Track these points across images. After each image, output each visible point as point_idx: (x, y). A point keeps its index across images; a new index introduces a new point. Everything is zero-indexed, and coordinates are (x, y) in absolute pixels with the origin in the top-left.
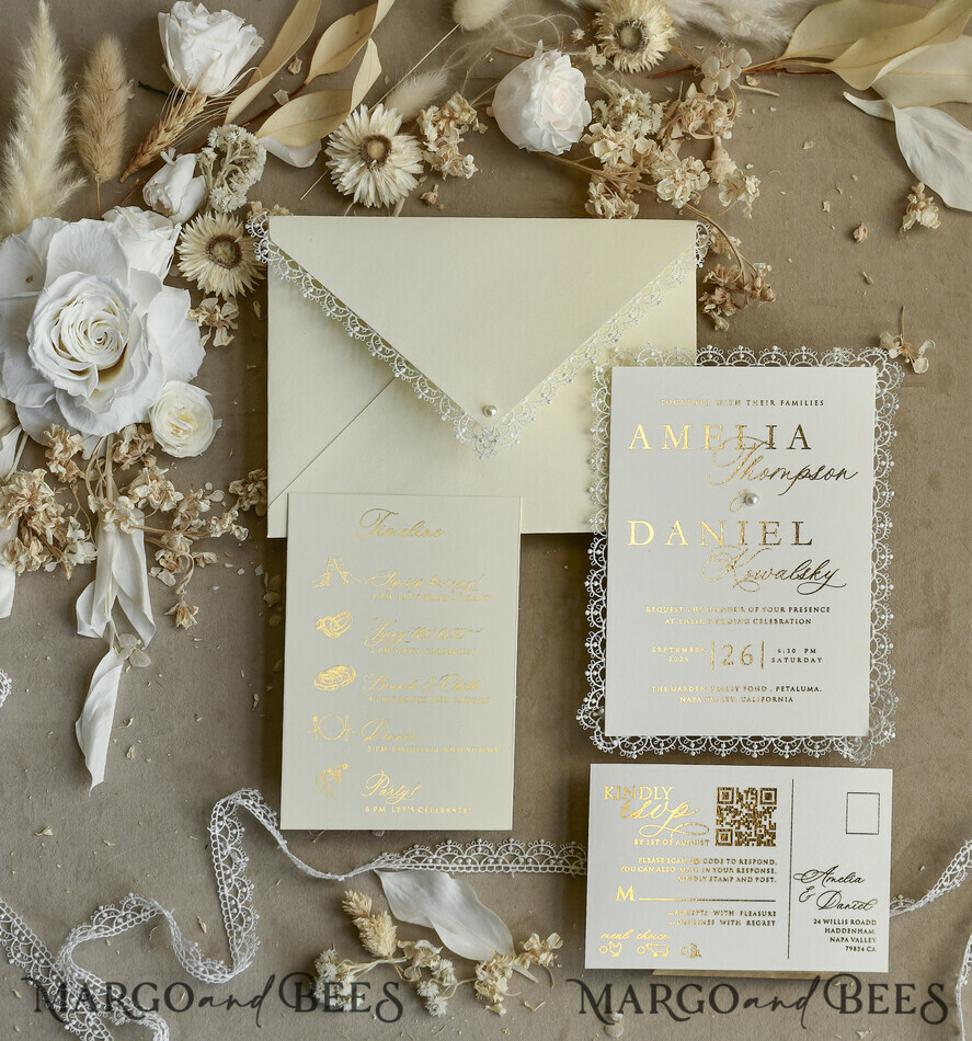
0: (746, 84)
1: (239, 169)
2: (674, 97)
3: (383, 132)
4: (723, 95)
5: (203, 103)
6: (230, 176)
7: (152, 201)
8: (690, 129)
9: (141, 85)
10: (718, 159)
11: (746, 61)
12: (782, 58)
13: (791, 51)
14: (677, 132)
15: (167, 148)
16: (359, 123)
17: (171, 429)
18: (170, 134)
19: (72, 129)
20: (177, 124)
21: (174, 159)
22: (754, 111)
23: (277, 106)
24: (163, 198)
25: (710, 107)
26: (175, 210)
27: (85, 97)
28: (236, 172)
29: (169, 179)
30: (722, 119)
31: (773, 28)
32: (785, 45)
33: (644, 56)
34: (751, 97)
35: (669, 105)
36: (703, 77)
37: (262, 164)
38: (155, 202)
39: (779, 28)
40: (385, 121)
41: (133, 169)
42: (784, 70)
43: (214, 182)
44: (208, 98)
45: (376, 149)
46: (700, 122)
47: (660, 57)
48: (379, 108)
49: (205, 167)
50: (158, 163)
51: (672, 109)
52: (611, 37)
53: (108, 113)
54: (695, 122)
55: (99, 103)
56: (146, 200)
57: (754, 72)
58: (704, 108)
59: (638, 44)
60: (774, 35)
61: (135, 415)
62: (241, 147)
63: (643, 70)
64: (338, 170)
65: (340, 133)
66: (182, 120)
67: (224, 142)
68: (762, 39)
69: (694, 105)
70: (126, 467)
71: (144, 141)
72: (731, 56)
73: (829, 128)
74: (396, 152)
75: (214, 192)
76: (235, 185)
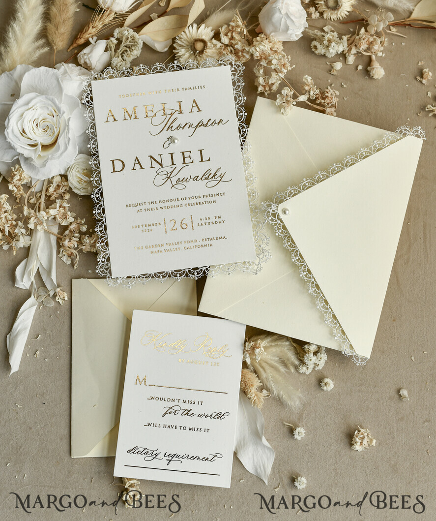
0: (390, 30)
1: (128, 49)
2: (353, 33)
3: (204, 37)
4: (378, 34)
5: (112, 16)
6: (123, 53)
7: (82, 62)
8: (361, 49)
9: (84, 5)
10: (374, 66)
11: (391, 18)
12: (408, 19)
13: (414, 16)
14: (354, 51)
15: (92, 36)
16: (191, 32)
17: (78, 180)
18: (94, 29)
19: (45, 23)
20: (98, 24)
21: (96, 42)
22: (394, 44)
23: (151, 20)
24: (87, 61)
25: (371, 39)
26: (93, 67)
27: (53, 7)
28: (127, 51)
29: (91, 51)
30: (377, 45)
31: (405, 4)
32: (411, 13)
33: (339, 13)
34: (393, 37)
35: (351, 37)
36: (368, 25)
37: (140, 48)
38: (83, 62)
39: (408, 4)
40: (205, 32)
41: (75, 45)
42: (410, 25)
43: (115, 55)
44: (115, 13)
45: (199, 46)
46: (367, 46)
47: (347, 14)
48: (203, 26)
49: (110, 48)
50: (87, 44)
51: (352, 39)
52: (322, 2)
53: (64, 16)
54: (364, 46)
55: (60, 12)
56: (79, 61)
57: (395, 25)
58: (369, 39)
59: (336, 6)
60: (405, 7)
61: (60, 170)
62: (130, 39)
63: (338, 20)
64: (178, 54)
65: (182, 36)
66: (101, 23)
67: (121, 35)
68: (400, 9)
69: (363, 37)
70: (53, 198)
71: (82, 32)
72: (383, 16)
73: (432, 55)
74: (209, 48)
75: (113, 59)
76: (125, 57)
